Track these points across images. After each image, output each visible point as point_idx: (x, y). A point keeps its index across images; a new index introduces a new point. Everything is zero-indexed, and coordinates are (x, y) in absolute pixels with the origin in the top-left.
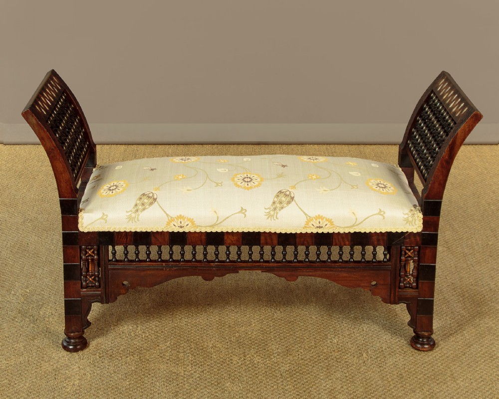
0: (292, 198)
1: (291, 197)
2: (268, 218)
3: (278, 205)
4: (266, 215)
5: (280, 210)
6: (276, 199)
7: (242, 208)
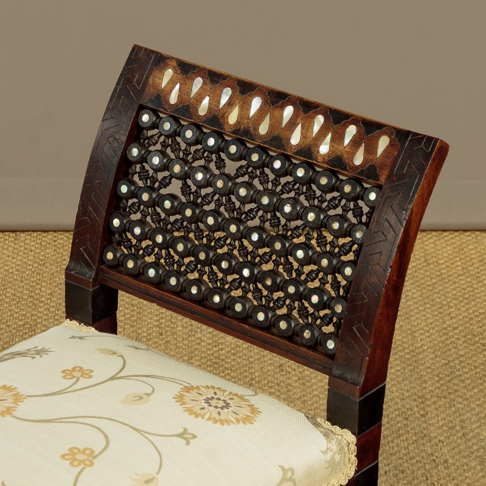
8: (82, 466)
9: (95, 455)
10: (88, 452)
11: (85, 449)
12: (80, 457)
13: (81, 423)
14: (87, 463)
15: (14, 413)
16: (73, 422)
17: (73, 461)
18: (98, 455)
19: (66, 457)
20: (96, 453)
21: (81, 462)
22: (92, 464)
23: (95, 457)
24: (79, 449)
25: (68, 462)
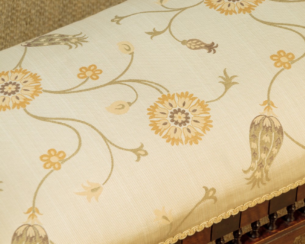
0: (280, 131)
1: (276, 128)
2: (253, 186)
3: (264, 156)
4: (250, 182)
5: (269, 164)
6: (254, 145)
7: (206, 188)
8: (282, 67)
9: (294, 60)
10: (290, 56)
11: (289, 54)
12: (284, 60)
13: (294, 31)
14: (287, 65)
15: (253, 13)
16: (289, 29)
17: (277, 62)
18: (296, 60)
19: (274, 58)
20: (296, 58)
21: (283, 64)
22: (289, 67)
23: (294, 62)
24: (284, 53)
25: (274, 62)
